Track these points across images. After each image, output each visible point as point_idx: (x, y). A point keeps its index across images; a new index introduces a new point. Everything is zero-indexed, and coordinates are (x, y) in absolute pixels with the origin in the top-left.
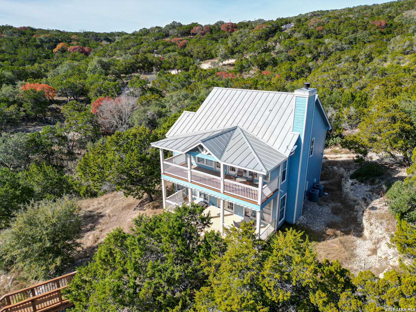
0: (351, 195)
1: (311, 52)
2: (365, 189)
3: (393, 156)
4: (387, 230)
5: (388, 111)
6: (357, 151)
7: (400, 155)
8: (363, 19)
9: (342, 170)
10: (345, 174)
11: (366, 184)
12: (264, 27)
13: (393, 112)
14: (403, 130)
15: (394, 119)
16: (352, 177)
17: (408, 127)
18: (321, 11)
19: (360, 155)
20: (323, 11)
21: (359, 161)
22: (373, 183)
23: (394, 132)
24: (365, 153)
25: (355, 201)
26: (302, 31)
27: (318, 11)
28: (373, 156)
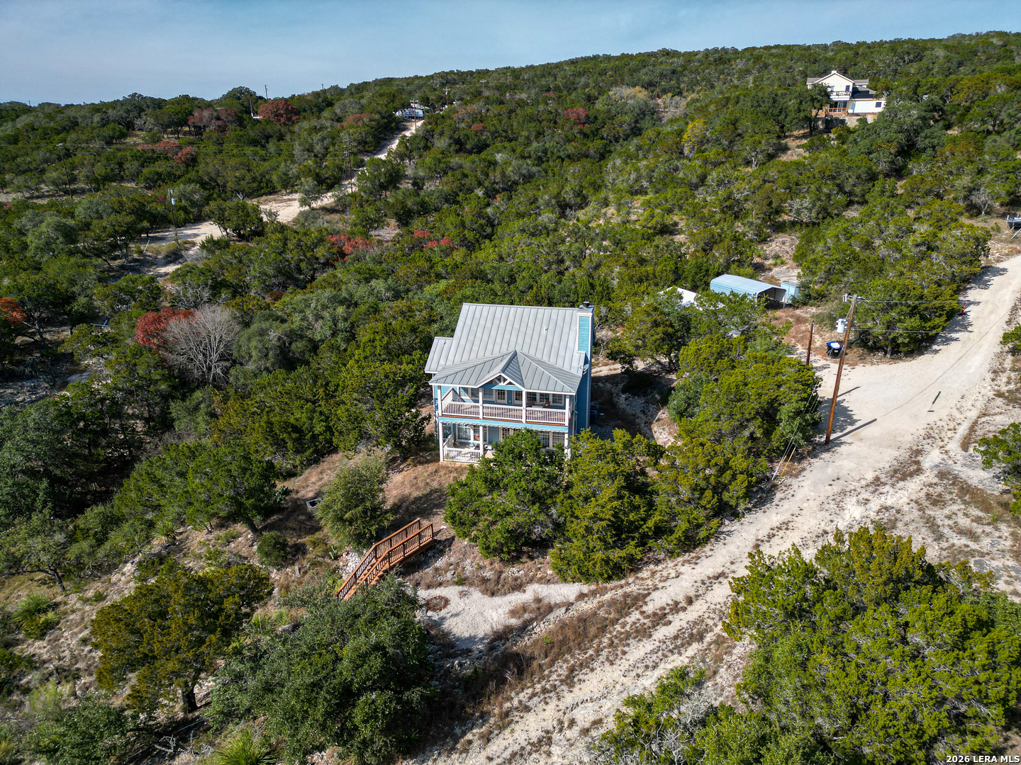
0: (629, 410)
1: (480, 184)
2: (639, 401)
3: (659, 362)
4: (670, 433)
5: (649, 315)
6: (623, 361)
7: (665, 360)
8: (547, 104)
9: (609, 386)
10: (614, 390)
11: (639, 396)
12: (366, 120)
13: (656, 316)
14: (665, 333)
15: (656, 324)
16: (624, 392)
17: (670, 330)
18: (459, 73)
19: (627, 366)
20: (463, 73)
21: (627, 371)
22: (645, 394)
23: (658, 337)
24: (630, 363)
25: (634, 415)
26: (447, 133)
27: (452, 72)
28: (640, 365)
